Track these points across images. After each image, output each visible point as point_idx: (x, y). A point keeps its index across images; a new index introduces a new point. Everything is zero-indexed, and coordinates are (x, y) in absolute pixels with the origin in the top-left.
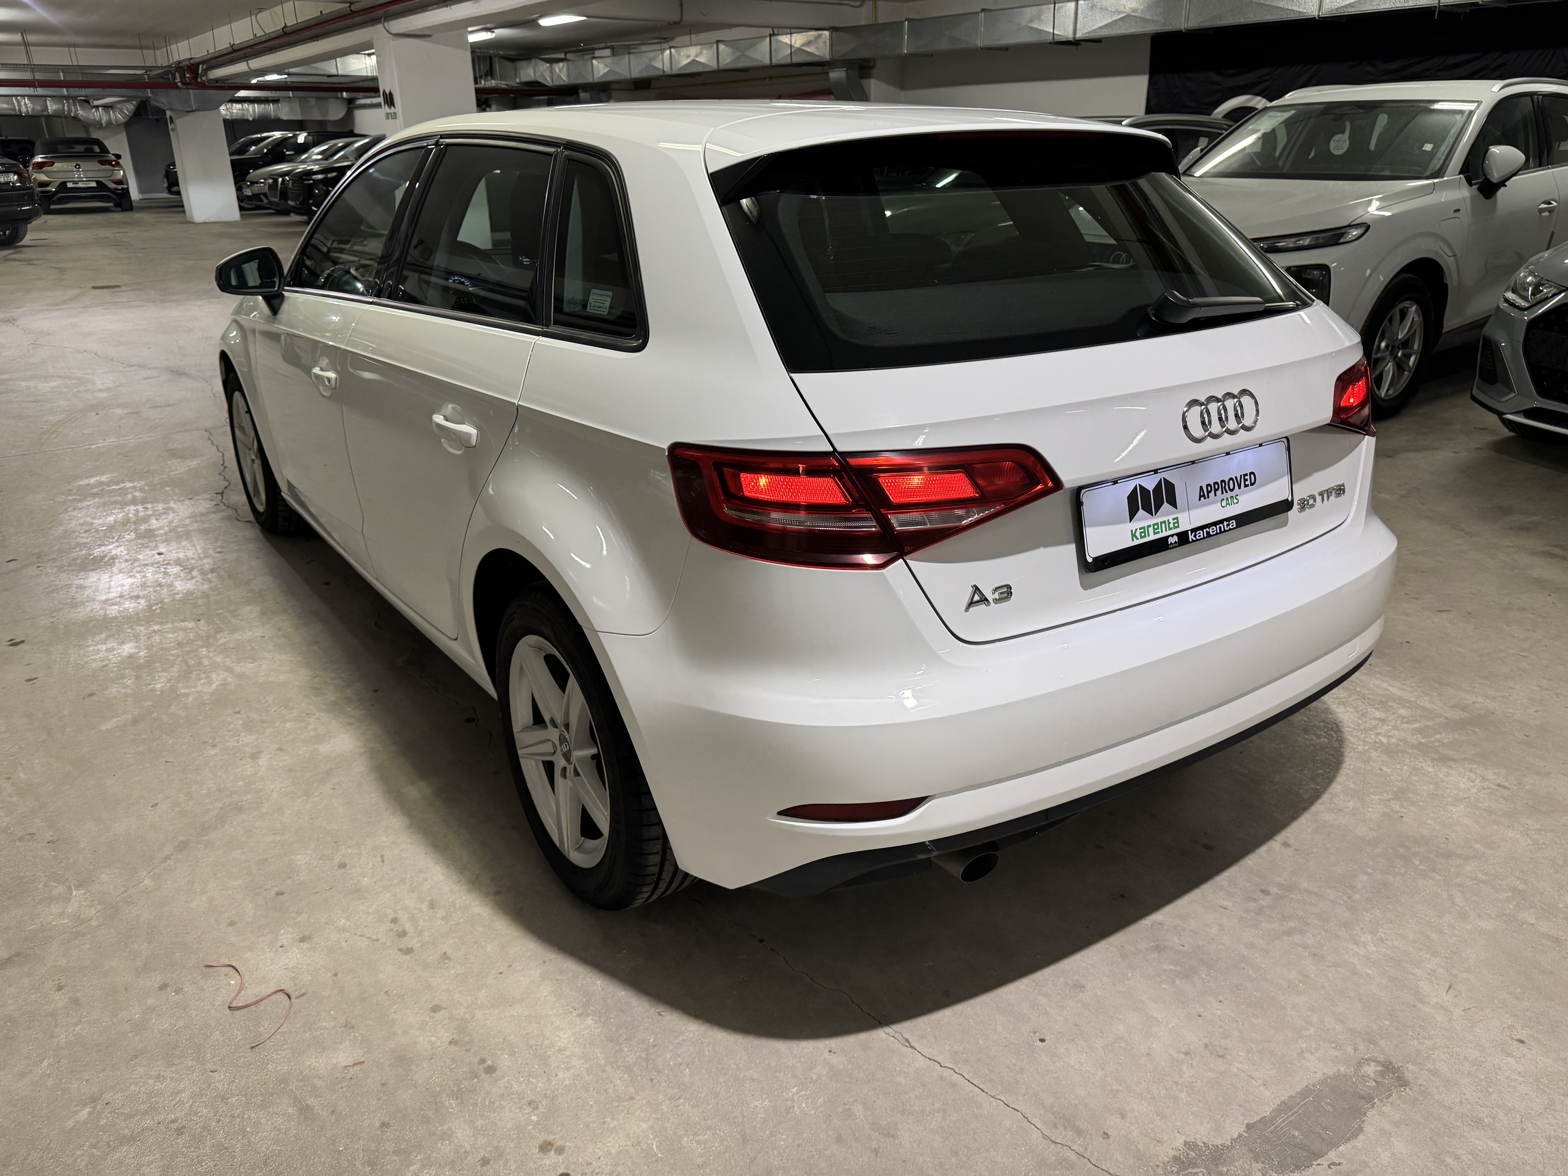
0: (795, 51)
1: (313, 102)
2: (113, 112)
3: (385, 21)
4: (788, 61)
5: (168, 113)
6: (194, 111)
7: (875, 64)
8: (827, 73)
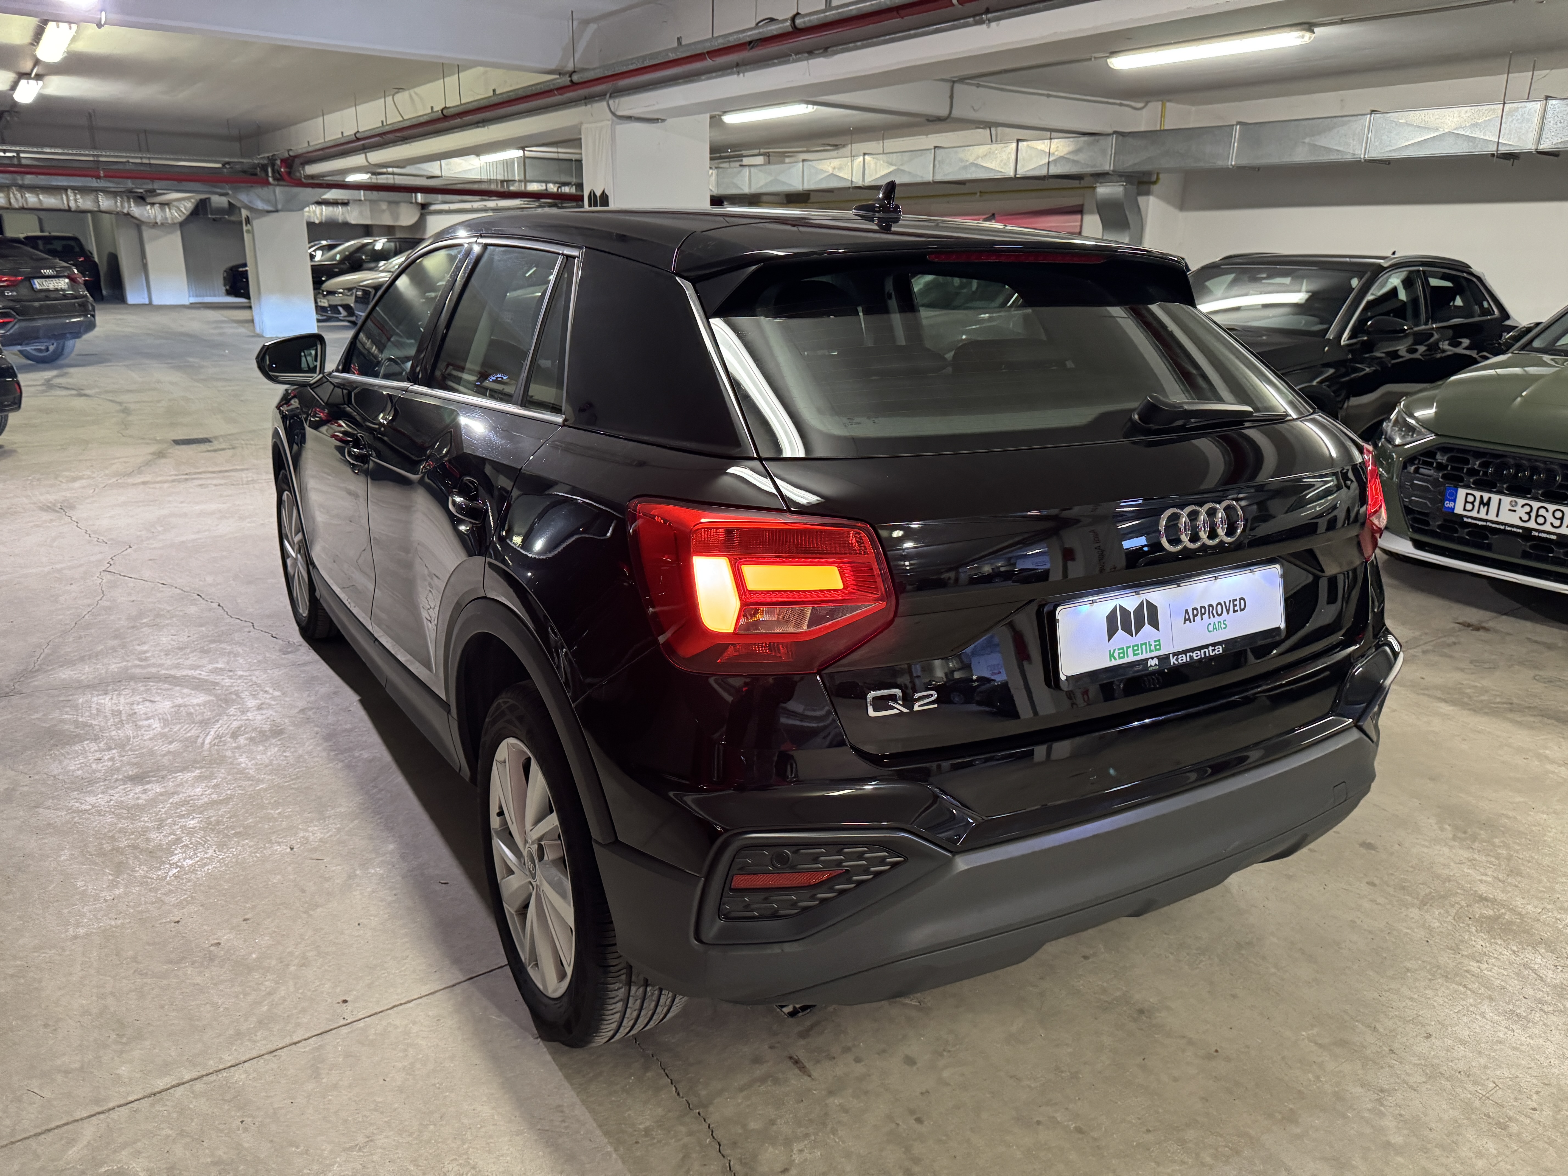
0: (1055, 161)
1: (384, 206)
2: (170, 209)
3: (610, 97)
4: (1043, 172)
5: (244, 213)
6: (277, 211)
7: (1158, 178)
8: (1095, 188)
